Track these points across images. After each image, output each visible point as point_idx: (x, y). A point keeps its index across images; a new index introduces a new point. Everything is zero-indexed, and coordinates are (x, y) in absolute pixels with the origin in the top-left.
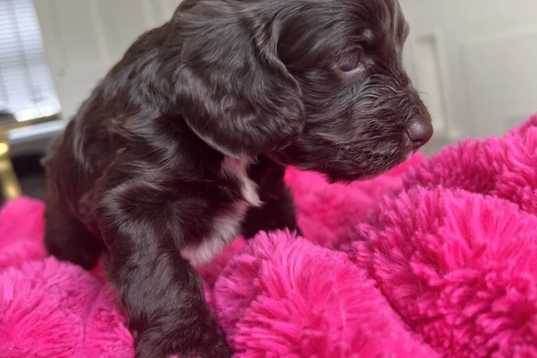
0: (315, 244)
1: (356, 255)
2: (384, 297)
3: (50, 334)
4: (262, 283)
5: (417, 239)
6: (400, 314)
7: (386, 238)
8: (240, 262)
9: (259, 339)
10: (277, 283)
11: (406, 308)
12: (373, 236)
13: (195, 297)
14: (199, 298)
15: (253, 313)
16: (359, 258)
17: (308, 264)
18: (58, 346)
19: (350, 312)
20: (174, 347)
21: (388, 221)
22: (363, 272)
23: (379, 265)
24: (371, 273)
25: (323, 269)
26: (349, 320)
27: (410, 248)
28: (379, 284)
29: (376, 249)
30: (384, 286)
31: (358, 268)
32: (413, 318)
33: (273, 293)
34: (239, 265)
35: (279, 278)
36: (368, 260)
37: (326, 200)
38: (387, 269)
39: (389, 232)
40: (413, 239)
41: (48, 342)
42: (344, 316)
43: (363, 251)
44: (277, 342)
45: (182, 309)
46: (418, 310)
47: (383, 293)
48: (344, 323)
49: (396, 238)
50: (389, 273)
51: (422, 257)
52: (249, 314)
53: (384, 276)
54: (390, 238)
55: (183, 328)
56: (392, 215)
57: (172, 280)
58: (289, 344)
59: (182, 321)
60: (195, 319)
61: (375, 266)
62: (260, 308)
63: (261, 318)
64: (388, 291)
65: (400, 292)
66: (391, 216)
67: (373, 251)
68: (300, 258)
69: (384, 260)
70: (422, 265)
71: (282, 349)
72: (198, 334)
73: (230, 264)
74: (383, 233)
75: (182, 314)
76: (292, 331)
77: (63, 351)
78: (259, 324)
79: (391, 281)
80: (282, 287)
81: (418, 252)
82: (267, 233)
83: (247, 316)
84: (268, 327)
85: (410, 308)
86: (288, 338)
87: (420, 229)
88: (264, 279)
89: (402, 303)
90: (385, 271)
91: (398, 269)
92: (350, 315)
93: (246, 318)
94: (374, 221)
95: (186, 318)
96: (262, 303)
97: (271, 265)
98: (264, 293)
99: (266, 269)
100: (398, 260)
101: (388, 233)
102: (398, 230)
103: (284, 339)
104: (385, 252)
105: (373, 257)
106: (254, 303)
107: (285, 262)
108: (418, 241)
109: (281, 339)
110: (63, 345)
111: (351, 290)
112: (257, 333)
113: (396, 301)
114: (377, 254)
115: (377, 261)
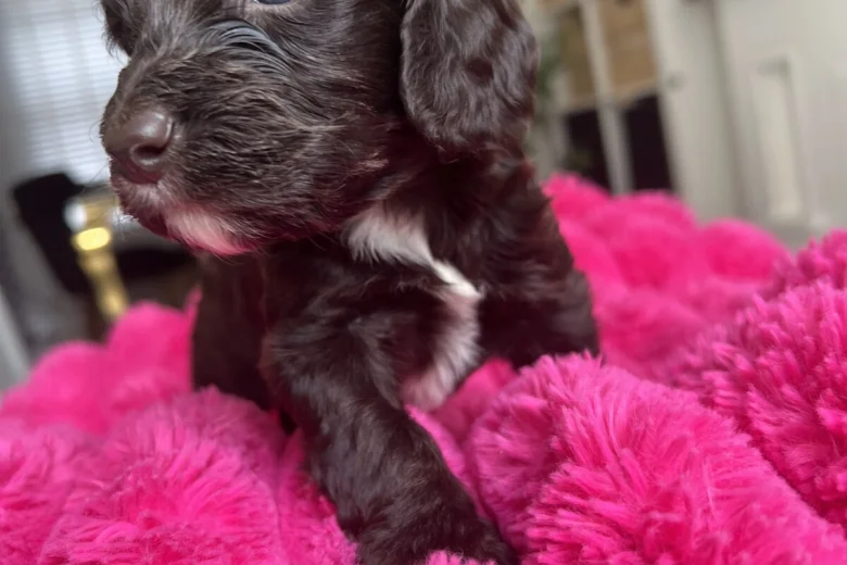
0: (641, 379)
1: (711, 396)
2: (767, 462)
3: (235, 511)
4: (564, 444)
5: (826, 370)
6: (799, 492)
7: (767, 368)
8: (514, 407)
9: (568, 528)
10: (590, 445)
11: (810, 480)
12: (743, 363)
13: (429, 466)
14: (436, 468)
15: (554, 492)
16: (718, 400)
17: (639, 411)
18: (249, 530)
19: (718, 485)
20: (415, 550)
21: (767, 341)
22: (729, 422)
23: (757, 412)
24: (744, 424)
25: (667, 418)
26: (719, 498)
27: (814, 384)
28: (759, 440)
29: (752, 386)
30: (767, 446)
31: (720, 416)
32: (824, 498)
33: (583, 459)
34: (511, 410)
35: (593, 436)
36: (737, 403)
37: (626, 316)
38: (770, 418)
39: (773, 359)
40: (819, 369)
41: (233, 522)
42: (711, 492)
43: (724, 389)
44: (598, 532)
45: (412, 490)
46: (834, 485)
47: (766, 456)
48: (712, 503)
49: (787, 368)
50: (774, 424)
51: (836, 399)
52: (549, 493)
53: (767, 429)
54: (776, 368)
55: (422, 520)
56: (774, 329)
57: (385, 450)
58: (618, 536)
59: (418, 507)
60: (438, 501)
61: (750, 414)
62: (566, 482)
63: (568, 497)
64: (775, 455)
65: (797, 456)
66: (772, 332)
67: (744, 389)
68: (624, 402)
69: (766, 404)
70: (835, 411)
71: (607, 544)
72: (447, 526)
73: (494, 408)
74: (762, 360)
75: (414, 497)
76: (622, 516)
77: (257, 538)
78: (565, 506)
79: (782, 438)
80: (599, 450)
81: (829, 392)
82: (555, 360)
83: (544, 496)
84: (582, 510)
85: (818, 481)
86: (616, 527)
87: (830, 354)
88: (570, 439)
89: (802, 474)
90: (767, 421)
91: (794, 419)
92: (720, 492)
93: (544, 500)
94: (737, 339)
95: (423, 502)
96: (567, 473)
97: (579, 416)
98: (570, 460)
99: (571, 421)
100: (790, 403)
101: (770, 359)
102: (789, 354)
103: (610, 529)
104: (765, 391)
105: (746, 398)
106: (556, 476)
107: (599, 410)
108: (827, 373)
109: (604, 528)
110: (257, 528)
111: (716, 451)
112: (565, 518)
113: (790, 471)
114: (753, 394)
115: (754, 405)
